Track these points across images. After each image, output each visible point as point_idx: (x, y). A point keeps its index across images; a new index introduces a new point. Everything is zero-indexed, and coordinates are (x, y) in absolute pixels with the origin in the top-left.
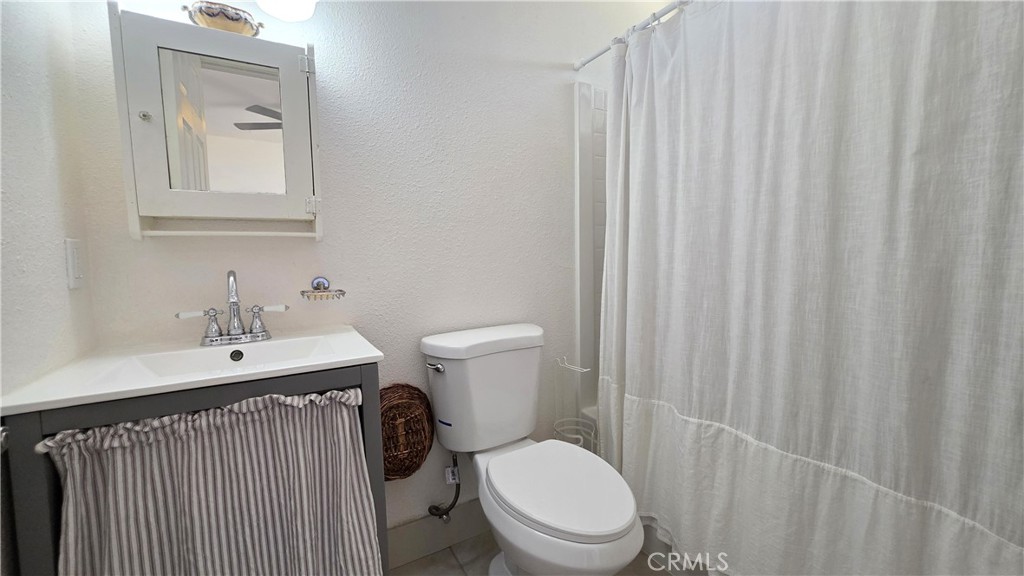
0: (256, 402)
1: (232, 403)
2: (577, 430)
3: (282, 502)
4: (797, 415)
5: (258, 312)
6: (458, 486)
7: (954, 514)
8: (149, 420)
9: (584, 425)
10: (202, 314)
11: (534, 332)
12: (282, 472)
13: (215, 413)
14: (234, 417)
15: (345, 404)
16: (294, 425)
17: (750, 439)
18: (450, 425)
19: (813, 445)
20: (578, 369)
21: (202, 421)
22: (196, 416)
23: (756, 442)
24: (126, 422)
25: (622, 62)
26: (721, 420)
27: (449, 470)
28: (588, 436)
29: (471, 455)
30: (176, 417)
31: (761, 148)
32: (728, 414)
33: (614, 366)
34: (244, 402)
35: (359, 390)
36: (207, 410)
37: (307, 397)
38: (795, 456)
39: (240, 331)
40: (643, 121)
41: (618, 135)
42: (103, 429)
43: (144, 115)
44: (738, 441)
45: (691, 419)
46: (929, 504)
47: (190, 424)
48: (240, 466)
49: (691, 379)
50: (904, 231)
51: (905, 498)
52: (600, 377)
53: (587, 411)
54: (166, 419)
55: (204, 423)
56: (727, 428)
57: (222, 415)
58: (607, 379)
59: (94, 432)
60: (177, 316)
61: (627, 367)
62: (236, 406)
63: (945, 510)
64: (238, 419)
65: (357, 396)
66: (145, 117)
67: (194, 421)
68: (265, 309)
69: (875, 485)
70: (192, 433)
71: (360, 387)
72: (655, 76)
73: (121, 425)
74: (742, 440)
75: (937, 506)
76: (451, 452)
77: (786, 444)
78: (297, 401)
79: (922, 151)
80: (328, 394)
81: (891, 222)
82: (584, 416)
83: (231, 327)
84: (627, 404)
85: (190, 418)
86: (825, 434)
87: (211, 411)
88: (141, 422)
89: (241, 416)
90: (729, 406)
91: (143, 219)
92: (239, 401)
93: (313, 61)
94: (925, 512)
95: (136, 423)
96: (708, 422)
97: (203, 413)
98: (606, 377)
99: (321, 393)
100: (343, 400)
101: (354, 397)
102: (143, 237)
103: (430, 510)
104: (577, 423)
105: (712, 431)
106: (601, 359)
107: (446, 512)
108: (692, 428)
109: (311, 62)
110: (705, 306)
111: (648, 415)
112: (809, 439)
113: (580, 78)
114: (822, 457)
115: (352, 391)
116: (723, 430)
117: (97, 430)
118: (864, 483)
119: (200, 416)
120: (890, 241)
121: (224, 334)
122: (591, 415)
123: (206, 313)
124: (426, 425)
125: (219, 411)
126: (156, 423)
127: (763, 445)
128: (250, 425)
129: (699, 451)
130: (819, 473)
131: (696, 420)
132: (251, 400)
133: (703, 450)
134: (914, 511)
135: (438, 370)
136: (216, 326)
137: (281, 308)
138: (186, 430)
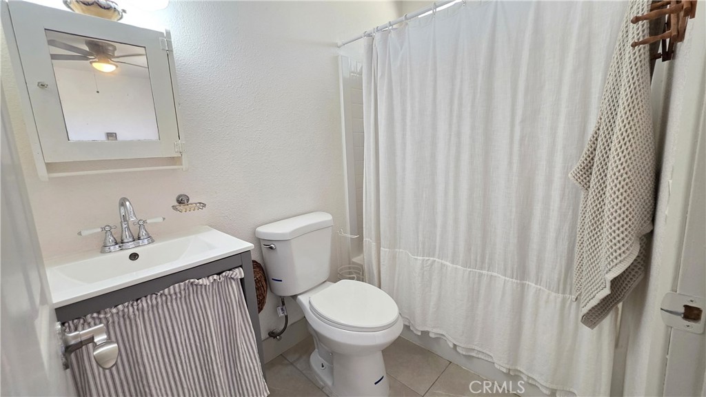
0: (180, 286)
1: (163, 289)
2: (350, 272)
3: (198, 344)
4: (470, 249)
5: (141, 224)
6: (286, 317)
7: (533, 285)
8: (108, 310)
9: (354, 268)
10: (100, 230)
11: (326, 217)
12: (196, 327)
13: (151, 298)
14: (164, 298)
15: (233, 278)
16: (202, 296)
17: (448, 264)
18: (281, 281)
19: (478, 263)
20: (349, 236)
21: (144, 303)
22: (139, 301)
23: (451, 265)
24: (92, 313)
25: (370, 49)
26: (433, 256)
27: (280, 308)
28: (358, 273)
29: (295, 297)
30: (126, 304)
31: (451, 111)
32: (437, 252)
33: (373, 233)
34: (172, 287)
35: (241, 269)
36: (146, 297)
37: (211, 278)
38: (469, 269)
39: (131, 240)
40: (385, 88)
41: (370, 94)
42: (75, 321)
43: (42, 85)
44: (443, 265)
45: (419, 258)
46: (525, 282)
47: (135, 307)
48: (170, 328)
49: (418, 237)
50: (516, 159)
51: (516, 281)
52: (364, 239)
53: (356, 260)
54: (120, 307)
55: (145, 305)
56: (437, 260)
57: (156, 298)
58: (369, 240)
59: (69, 324)
60: (80, 234)
61: (381, 232)
62: (166, 290)
63: (530, 283)
64: (167, 299)
65: (240, 273)
66: (43, 86)
67: (138, 305)
68: (148, 221)
69: (504, 277)
70: (137, 313)
71: (241, 266)
72: (392, 60)
73: (89, 316)
74: (444, 265)
75: (527, 282)
76: (281, 297)
77: (465, 265)
78: (204, 281)
79: (523, 121)
80: (224, 274)
81: (511, 154)
82: (354, 263)
83: (124, 237)
84: (382, 253)
85: (135, 303)
86: (483, 257)
87: (149, 297)
88: (102, 312)
89: (169, 297)
90: (437, 248)
91: (48, 165)
92: (168, 287)
93: (171, 42)
94: (523, 286)
95: (99, 313)
96: (427, 258)
97: (144, 299)
98: (367, 239)
99: (219, 274)
100: (232, 276)
101: (239, 273)
102: (49, 178)
103: (269, 334)
104: (350, 268)
105: (429, 262)
106: (364, 229)
107: (279, 334)
108: (419, 262)
109: (169, 43)
110: (424, 196)
111: (394, 258)
112: (476, 261)
113: (342, 52)
114: (482, 268)
115: (237, 269)
116: (435, 261)
117: (71, 322)
118: (499, 277)
119: (141, 301)
120: (510, 163)
121: (120, 243)
122: (359, 262)
123: (103, 229)
124: (264, 283)
125: (154, 296)
126: (114, 310)
127: (455, 266)
128: (174, 301)
129: (423, 274)
130: (481, 275)
131: (421, 258)
132: (177, 285)
133: (425, 273)
134: (519, 286)
135: (271, 248)
136: (112, 238)
137: (160, 220)
138: (133, 312)
